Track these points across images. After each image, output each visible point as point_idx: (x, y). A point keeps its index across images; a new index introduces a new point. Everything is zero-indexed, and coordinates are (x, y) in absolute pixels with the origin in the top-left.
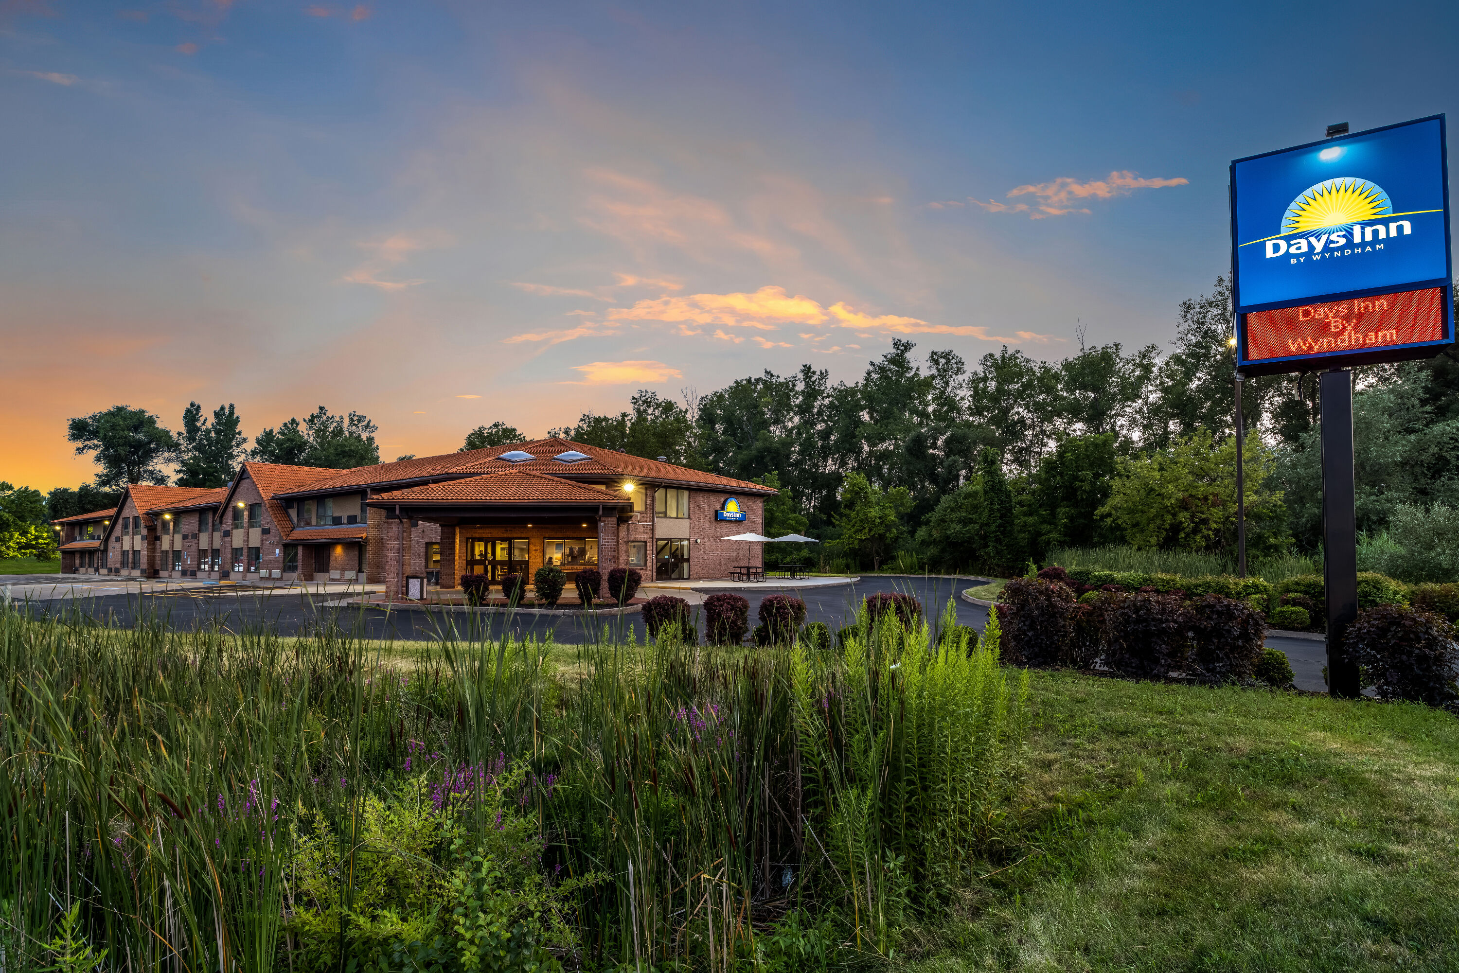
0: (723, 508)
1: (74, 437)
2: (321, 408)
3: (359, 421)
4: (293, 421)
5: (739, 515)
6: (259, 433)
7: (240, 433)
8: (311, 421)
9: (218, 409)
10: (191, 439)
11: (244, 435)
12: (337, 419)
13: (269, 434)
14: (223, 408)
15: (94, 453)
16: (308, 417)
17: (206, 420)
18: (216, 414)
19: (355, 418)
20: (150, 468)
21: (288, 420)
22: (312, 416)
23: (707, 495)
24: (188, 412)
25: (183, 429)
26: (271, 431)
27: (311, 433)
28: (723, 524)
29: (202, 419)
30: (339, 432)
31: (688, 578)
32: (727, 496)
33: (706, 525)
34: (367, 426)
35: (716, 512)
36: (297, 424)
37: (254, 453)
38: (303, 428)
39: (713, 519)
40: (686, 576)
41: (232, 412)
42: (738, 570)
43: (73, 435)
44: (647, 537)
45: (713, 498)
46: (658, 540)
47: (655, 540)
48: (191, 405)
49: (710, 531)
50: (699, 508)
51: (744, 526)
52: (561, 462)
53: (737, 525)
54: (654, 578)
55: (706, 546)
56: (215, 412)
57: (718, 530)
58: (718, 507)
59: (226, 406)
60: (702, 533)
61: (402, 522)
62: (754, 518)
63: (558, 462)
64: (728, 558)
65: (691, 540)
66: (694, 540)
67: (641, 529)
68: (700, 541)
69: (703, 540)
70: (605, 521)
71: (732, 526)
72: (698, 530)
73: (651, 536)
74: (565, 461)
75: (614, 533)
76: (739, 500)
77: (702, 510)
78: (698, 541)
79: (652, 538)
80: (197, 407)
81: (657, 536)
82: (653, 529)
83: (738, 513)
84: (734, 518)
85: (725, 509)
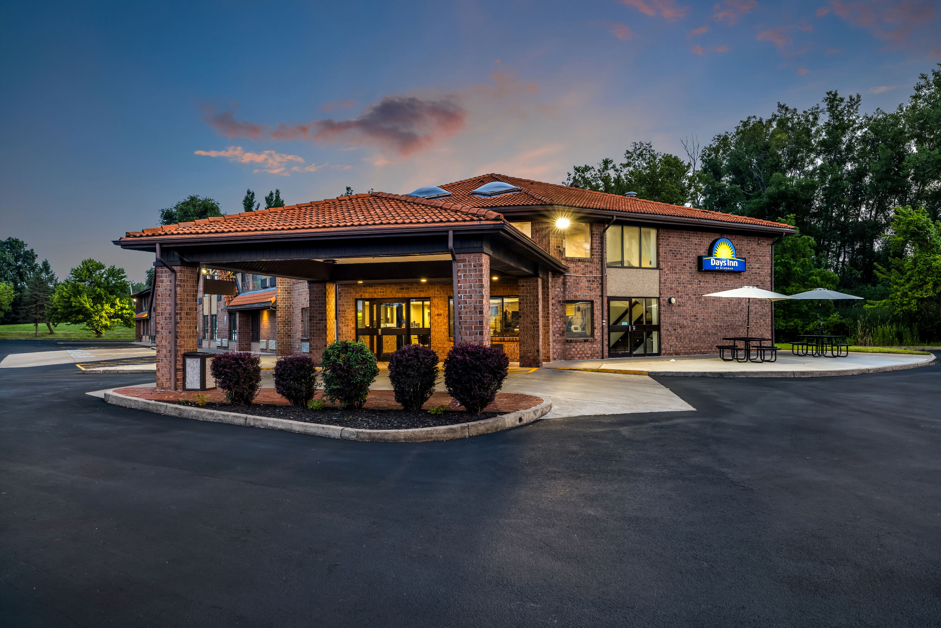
0: (710, 252)
2: (348, 189)
5: (735, 264)
9: (268, 195)
14: (271, 194)
17: (259, 205)
18: (267, 199)
23: (685, 234)
24: (247, 198)
28: (710, 277)
29: (256, 205)
31: (659, 354)
32: (717, 236)
33: (685, 277)
35: (700, 258)
39: (694, 270)
40: (655, 350)
41: (278, 197)
42: (731, 343)
44: (594, 295)
45: (695, 240)
46: (611, 299)
47: (605, 300)
48: (249, 193)
49: (690, 286)
50: (675, 254)
51: (742, 278)
52: (480, 196)
53: (733, 277)
54: (606, 354)
55: (685, 308)
56: (266, 198)
57: (701, 284)
58: (702, 251)
59: (274, 192)
60: (679, 289)
61: (173, 271)
62: (757, 266)
63: (477, 196)
64: (718, 324)
65: (661, 299)
66: (667, 299)
67: (584, 283)
68: (676, 301)
69: (680, 300)
70: (464, 261)
71: (725, 277)
72: (673, 286)
73: (600, 293)
74: (485, 195)
75: (481, 281)
76: (735, 242)
77: (679, 256)
78: (673, 300)
79: (602, 296)
80: (253, 194)
81: (609, 294)
82: (602, 284)
83: (733, 260)
84: (727, 266)
85: (713, 254)
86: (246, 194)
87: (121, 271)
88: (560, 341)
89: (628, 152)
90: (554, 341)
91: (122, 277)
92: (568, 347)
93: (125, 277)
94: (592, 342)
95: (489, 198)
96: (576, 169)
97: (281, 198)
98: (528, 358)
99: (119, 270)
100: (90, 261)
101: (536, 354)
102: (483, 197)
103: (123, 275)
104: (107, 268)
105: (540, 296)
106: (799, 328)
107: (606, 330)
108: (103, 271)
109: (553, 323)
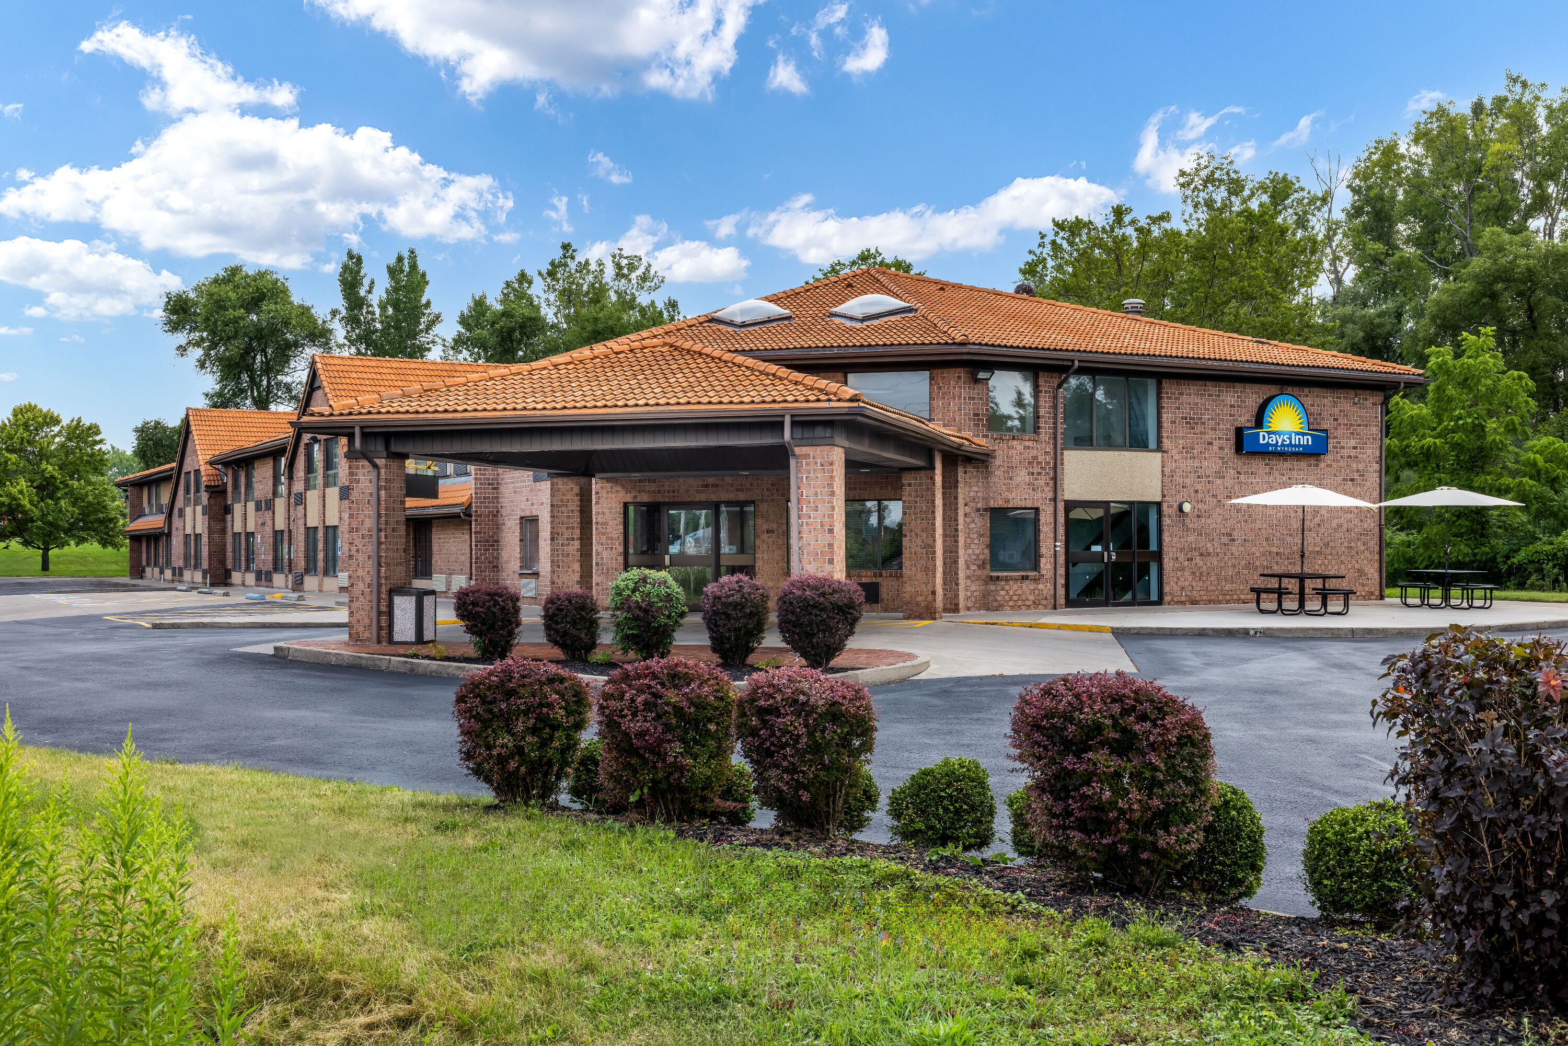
0: (1259, 422)
1: (175, 327)
2: (566, 247)
3: (632, 267)
4: (523, 278)
5: (1307, 440)
6: (464, 305)
7: (428, 305)
8: (551, 274)
9: (392, 261)
10: (352, 320)
11: (434, 309)
12: (593, 267)
13: (480, 304)
14: (400, 259)
15: (198, 353)
16: (545, 268)
17: (372, 283)
18: (393, 272)
19: (624, 262)
20: (288, 379)
21: (512, 276)
22: (552, 264)
23: (1212, 388)
24: (345, 268)
25: (340, 304)
26: (483, 297)
27: (552, 297)
28: (1258, 465)
29: (366, 282)
30: (598, 293)
31: (1160, 602)
32: (1273, 389)
33: (1210, 465)
34: (644, 278)
35: (1239, 431)
36: (530, 283)
37: (459, 342)
38: (537, 290)
39: (1229, 450)
40: (1154, 597)
41: (414, 267)
43: (169, 322)
44: (1040, 498)
45: (1230, 396)
46: (1070, 505)
47: (1061, 507)
48: (351, 256)
49: (1219, 481)
50: (1191, 423)
51: (1322, 465)
52: (843, 321)
53: (1303, 464)
54: (1061, 600)
55: (1209, 521)
56: (388, 267)
57: (1242, 477)
58: (1245, 419)
59: (406, 254)
60: (1199, 487)
61: (375, 466)
62: (1352, 443)
63: (837, 320)
64: (1275, 550)
65: (1165, 506)
66: (1175, 505)
67: (1022, 476)
68: (1193, 508)
69: (1200, 506)
70: (807, 456)
71: (1287, 465)
72: (1188, 481)
73: (1051, 495)
74: (851, 318)
75: (830, 485)
76: (1308, 401)
77: (1199, 428)
78: (1187, 507)
79: (1055, 500)
80: (360, 260)
81: (1068, 496)
82: (1055, 479)
83: (1303, 434)
84: (1290, 445)
85: (1265, 424)
86: (345, 258)
87: (94, 430)
88: (978, 578)
89: (1183, 173)
90: (968, 577)
91: (96, 443)
92: (992, 588)
93: (101, 441)
94: (1036, 580)
95: (858, 325)
96: (1056, 224)
97: (421, 267)
98: (918, 604)
99: (90, 428)
100: (31, 408)
101: (930, 597)
102: (848, 323)
103: (98, 438)
104: (65, 422)
105: (939, 502)
106: (1499, 559)
107: (1061, 559)
108: (56, 429)
109: (967, 547)
